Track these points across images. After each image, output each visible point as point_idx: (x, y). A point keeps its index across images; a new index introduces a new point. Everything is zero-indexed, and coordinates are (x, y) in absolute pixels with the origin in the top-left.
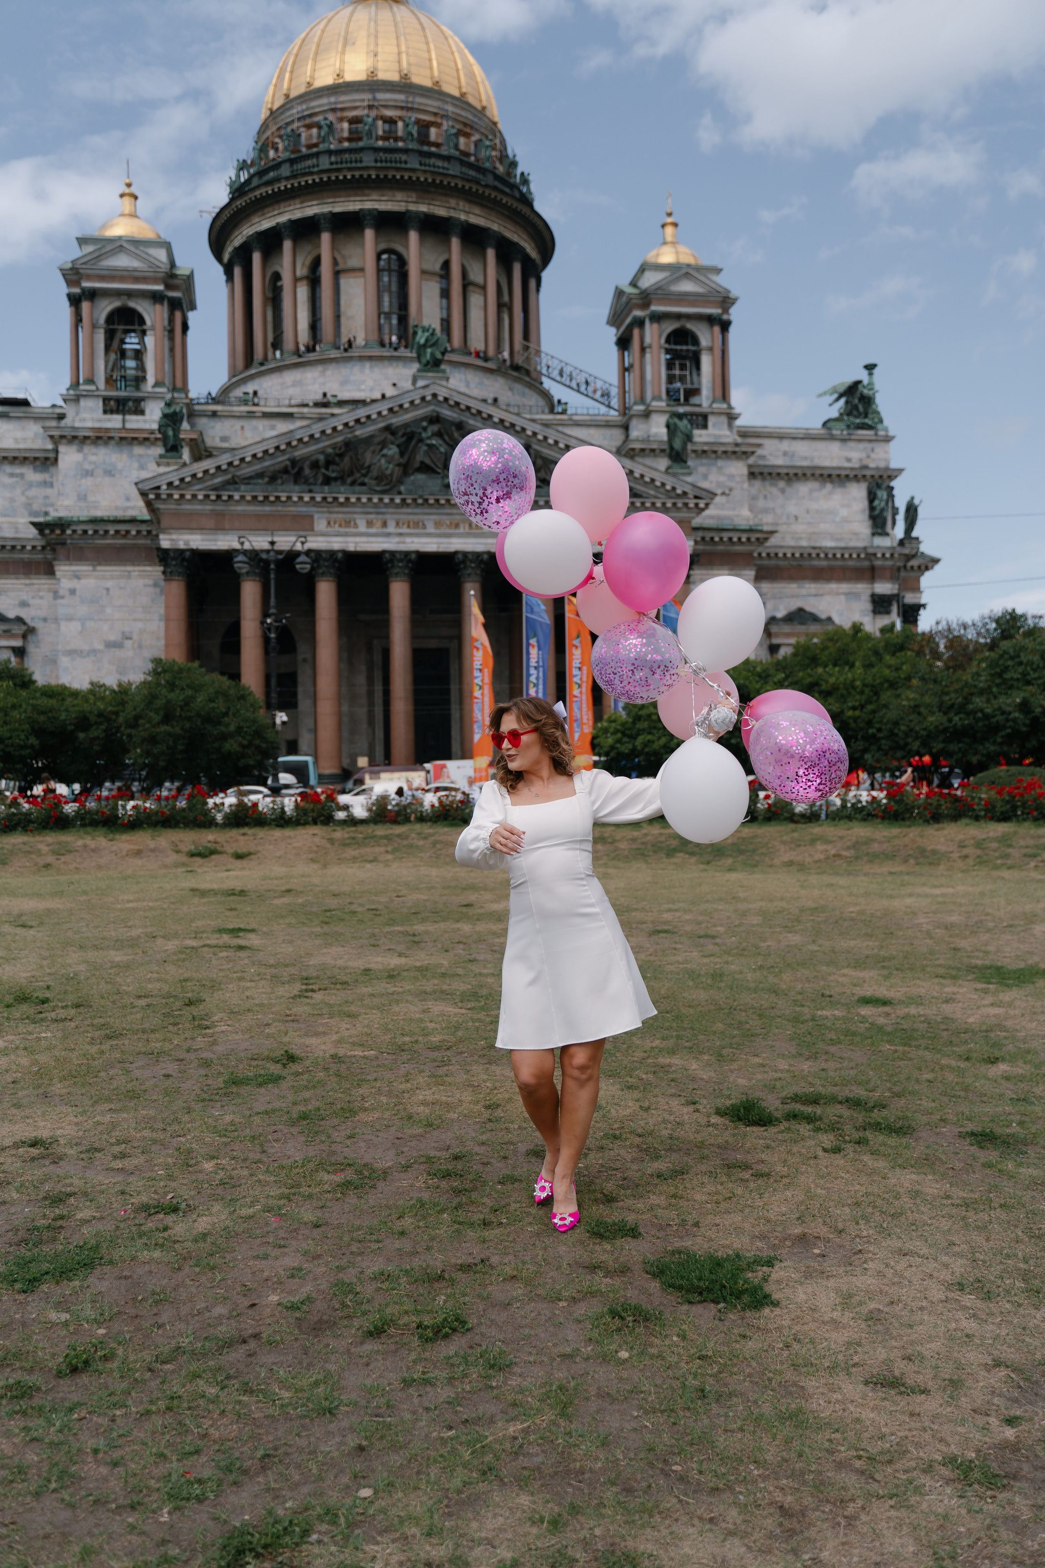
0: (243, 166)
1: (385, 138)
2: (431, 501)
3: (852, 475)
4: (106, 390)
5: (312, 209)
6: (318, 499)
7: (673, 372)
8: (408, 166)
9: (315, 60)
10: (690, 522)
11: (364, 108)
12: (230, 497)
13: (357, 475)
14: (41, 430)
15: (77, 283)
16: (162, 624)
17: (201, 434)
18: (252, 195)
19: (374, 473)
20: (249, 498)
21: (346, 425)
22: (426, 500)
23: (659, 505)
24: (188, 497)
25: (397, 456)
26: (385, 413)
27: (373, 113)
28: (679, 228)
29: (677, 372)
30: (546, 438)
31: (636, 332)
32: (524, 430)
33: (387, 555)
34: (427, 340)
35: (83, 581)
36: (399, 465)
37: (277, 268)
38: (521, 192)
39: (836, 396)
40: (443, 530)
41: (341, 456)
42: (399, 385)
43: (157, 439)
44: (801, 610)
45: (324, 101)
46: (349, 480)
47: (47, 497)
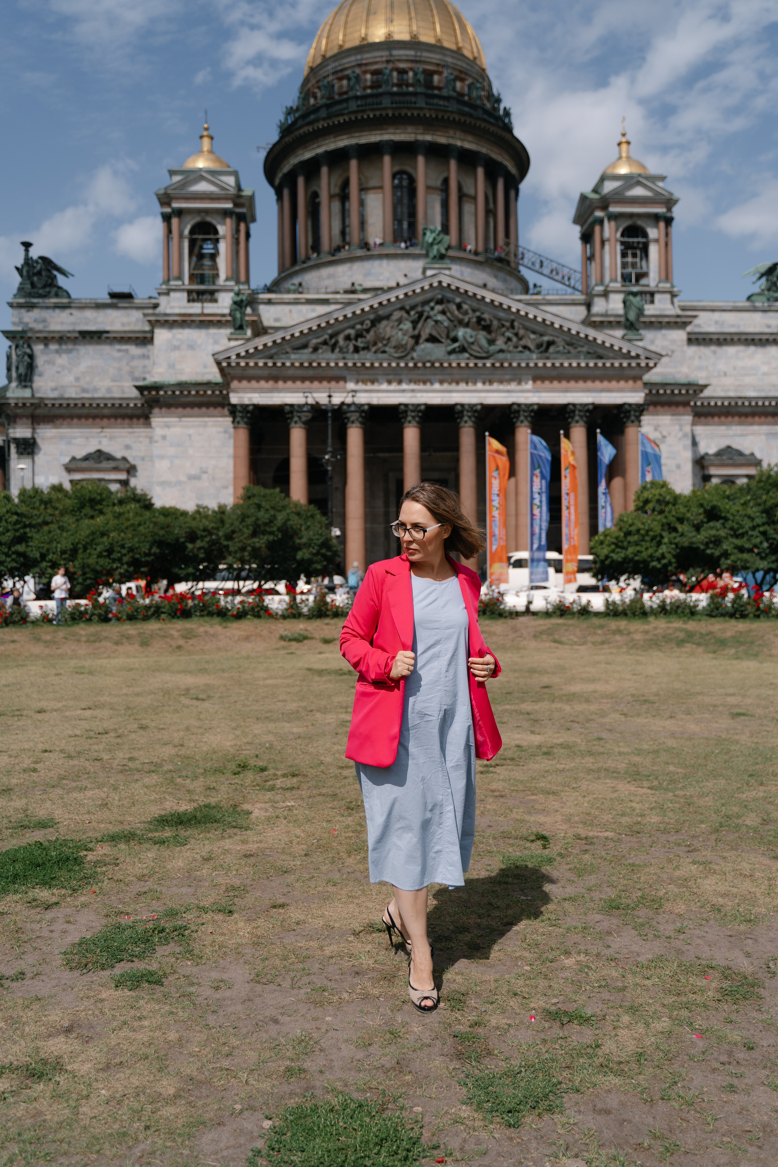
0: (290, 111)
1: (399, 85)
2: (437, 365)
3: (771, 338)
4: (190, 284)
5: (343, 142)
6: (350, 364)
7: (626, 260)
8: (417, 105)
9: (345, 28)
10: (640, 378)
11: (382, 62)
12: (283, 364)
13: (380, 345)
14: (141, 316)
15: (169, 204)
16: (231, 462)
17: (259, 316)
18: (297, 133)
19: (393, 343)
20: (297, 364)
21: (371, 307)
22: (433, 364)
23: (617, 365)
24: (252, 364)
25: (411, 330)
26: (401, 297)
27: (390, 66)
28: (632, 146)
29: (630, 259)
30: (527, 314)
31: (597, 229)
32: (510, 307)
33: (402, 407)
34: (434, 239)
35: (172, 430)
36: (413, 337)
37: (315, 188)
38: (503, 122)
39: (758, 275)
40: (446, 386)
41: (368, 331)
42: (409, 275)
43: (227, 321)
44: (729, 447)
45: (353, 58)
46: (374, 349)
47: (145, 367)
